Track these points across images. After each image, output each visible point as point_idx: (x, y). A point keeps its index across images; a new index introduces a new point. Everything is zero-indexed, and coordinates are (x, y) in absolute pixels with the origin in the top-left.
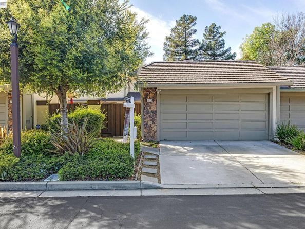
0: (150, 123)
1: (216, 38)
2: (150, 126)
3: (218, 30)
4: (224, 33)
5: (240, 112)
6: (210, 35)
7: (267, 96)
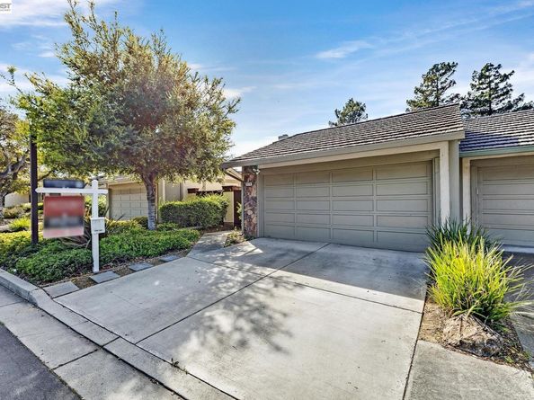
0: (250, 213)
1: (493, 85)
2: (250, 218)
3: (497, 72)
4: (510, 74)
5: (375, 198)
6: (482, 84)
7: (429, 166)
